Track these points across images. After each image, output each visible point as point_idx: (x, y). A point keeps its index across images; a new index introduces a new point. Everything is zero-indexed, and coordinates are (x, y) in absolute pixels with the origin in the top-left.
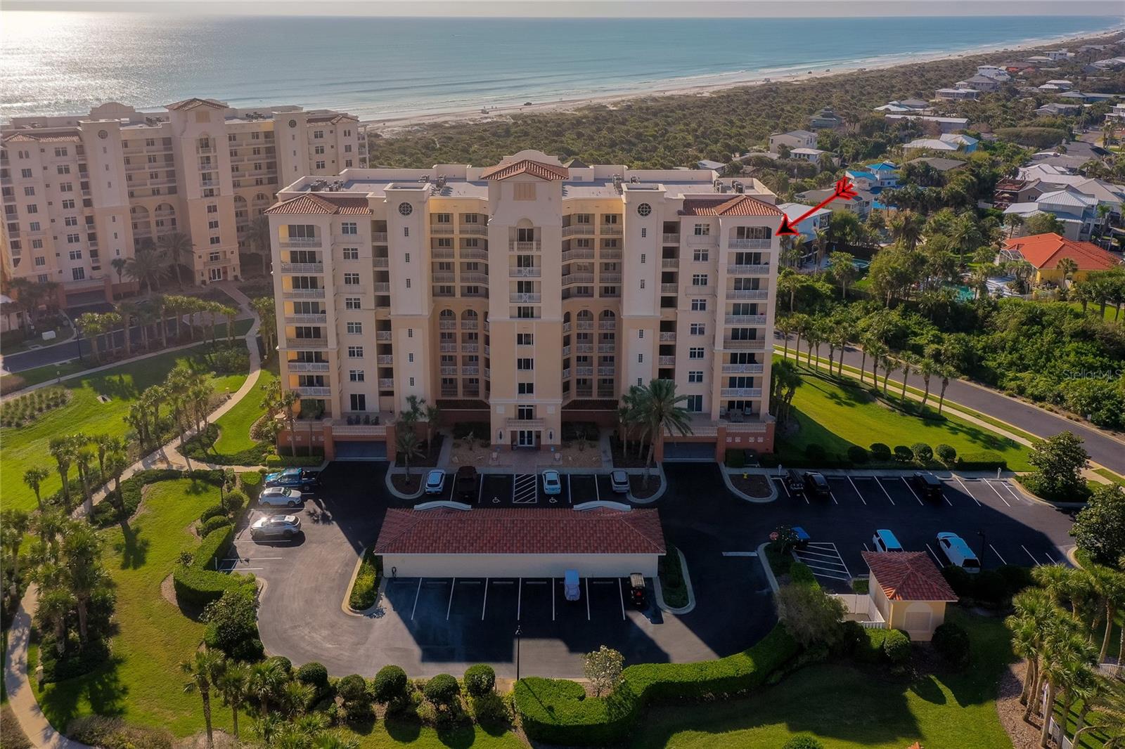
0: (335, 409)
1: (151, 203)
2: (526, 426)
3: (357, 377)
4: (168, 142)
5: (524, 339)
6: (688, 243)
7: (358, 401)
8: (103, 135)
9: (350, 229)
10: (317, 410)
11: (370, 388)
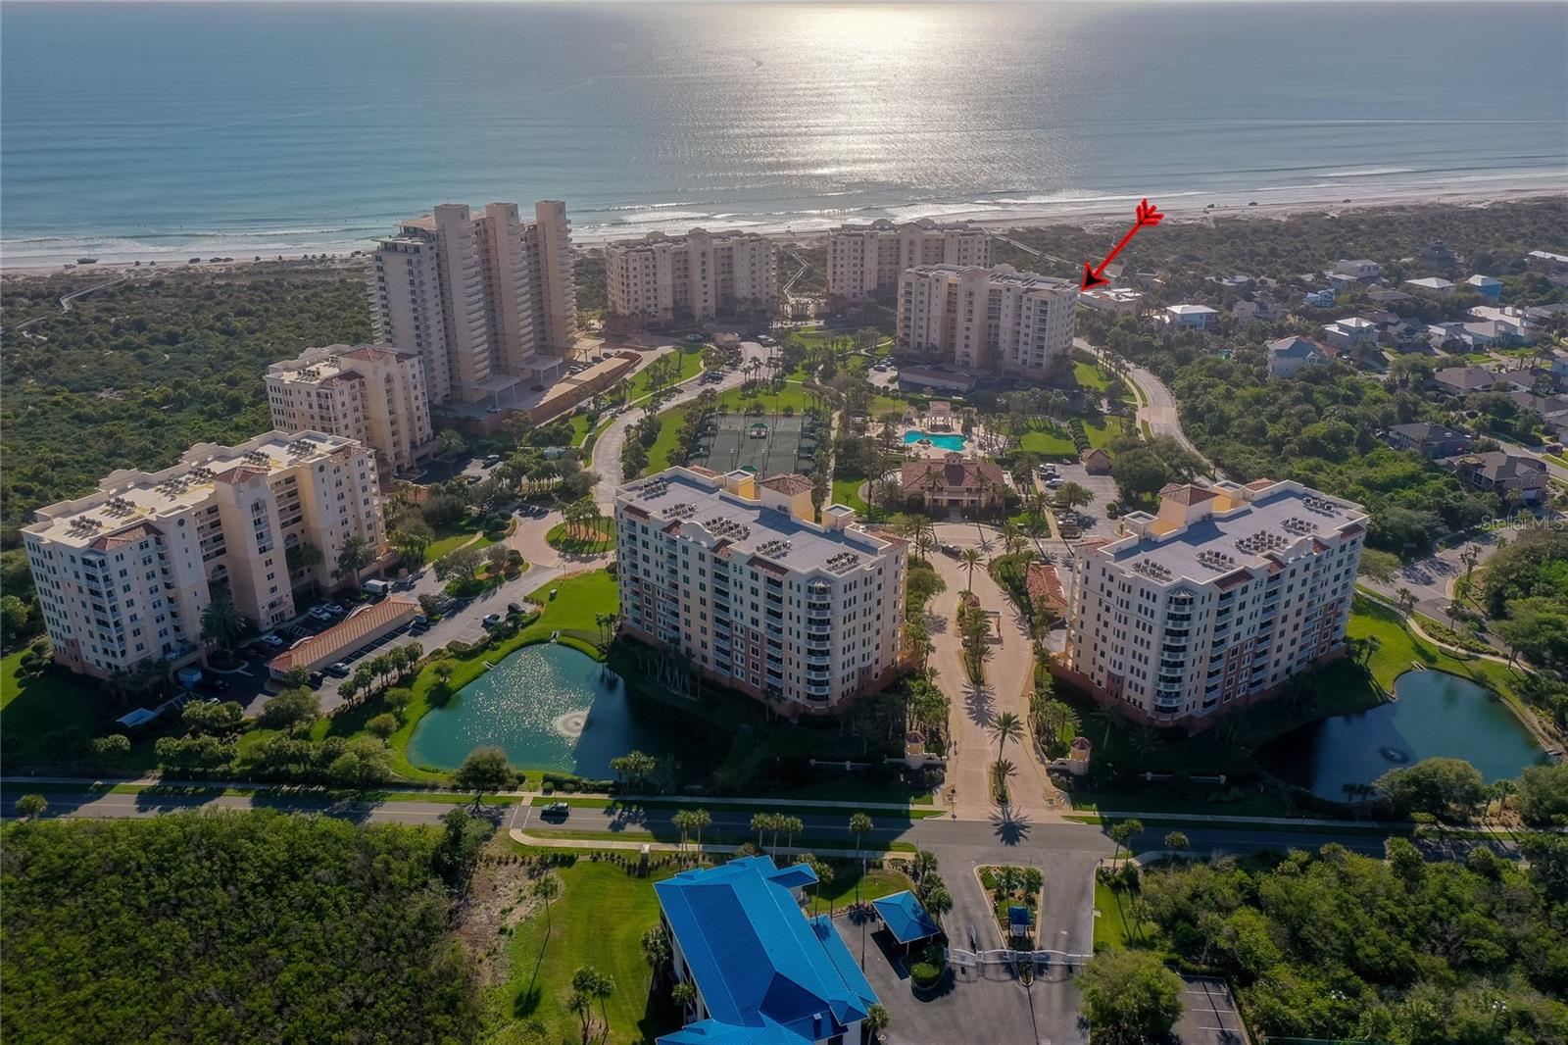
0: (911, 344)
1: (887, 268)
2: (966, 359)
3: (920, 336)
4: (898, 241)
5: (968, 329)
6: (1025, 303)
7: (920, 344)
8: (872, 237)
9: (923, 285)
10: (907, 344)
11: (923, 340)
